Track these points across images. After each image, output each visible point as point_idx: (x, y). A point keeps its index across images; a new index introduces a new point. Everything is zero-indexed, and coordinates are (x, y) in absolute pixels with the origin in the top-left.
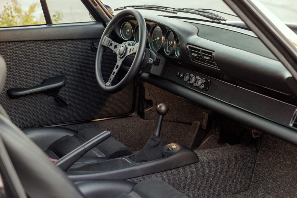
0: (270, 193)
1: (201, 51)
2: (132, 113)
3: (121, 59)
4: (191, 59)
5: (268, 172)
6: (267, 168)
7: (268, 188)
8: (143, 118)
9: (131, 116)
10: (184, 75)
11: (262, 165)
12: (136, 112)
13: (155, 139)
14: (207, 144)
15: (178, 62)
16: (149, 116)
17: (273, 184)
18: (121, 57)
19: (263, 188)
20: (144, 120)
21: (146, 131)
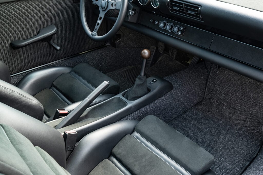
0: (223, 104)
1: (184, 4)
2: (106, 44)
3: (103, 12)
4: (170, 10)
5: (220, 88)
6: (218, 85)
7: (220, 99)
8: (115, 47)
9: (106, 46)
10: (159, 22)
11: (214, 83)
12: (109, 43)
13: (142, 78)
14: (161, 61)
15: (153, 11)
16: (119, 45)
17: (225, 96)
18: (103, 10)
19: (216, 99)
20: (116, 49)
21: (118, 57)
